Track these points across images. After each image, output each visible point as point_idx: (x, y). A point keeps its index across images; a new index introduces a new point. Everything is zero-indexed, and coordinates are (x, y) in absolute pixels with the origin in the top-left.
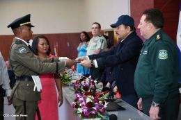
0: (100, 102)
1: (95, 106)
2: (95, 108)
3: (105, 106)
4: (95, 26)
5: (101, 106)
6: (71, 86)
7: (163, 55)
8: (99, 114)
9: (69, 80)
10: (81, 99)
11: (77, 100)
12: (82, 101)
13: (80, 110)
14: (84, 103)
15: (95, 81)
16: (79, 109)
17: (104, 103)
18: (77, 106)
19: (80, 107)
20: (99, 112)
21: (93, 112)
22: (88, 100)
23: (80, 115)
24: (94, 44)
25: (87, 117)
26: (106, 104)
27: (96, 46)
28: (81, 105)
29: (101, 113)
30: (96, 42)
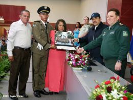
0: (83, 59)
2: (79, 62)
3: (86, 62)
5: (83, 62)
8: (82, 66)
10: (72, 56)
12: (72, 58)
13: (71, 62)
17: (85, 60)
18: (69, 60)
21: (78, 64)
22: (76, 57)
23: (71, 65)
25: (74, 66)
29: (83, 65)
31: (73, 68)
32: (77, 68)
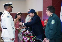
9: (20, 31)
10: (25, 39)
14: (26, 40)
15: (30, 32)
26: (34, 41)
28: (25, 41)
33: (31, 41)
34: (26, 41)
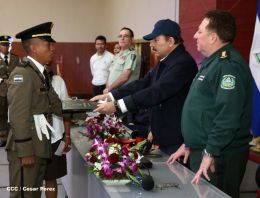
0: (130, 154)
1: (122, 160)
2: (121, 164)
3: (138, 161)
4: (124, 32)
5: (131, 161)
6: (82, 126)
7: (228, 83)
8: (128, 174)
10: (100, 148)
11: (93, 149)
12: (101, 152)
13: (98, 166)
14: (104, 155)
16: (96, 164)
17: (136, 157)
18: (94, 160)
19: (99, 162)
20: (128, 170)
21: (119, 170)
22: (112, 150)
23: (97, 174)
24: (122, 62)
25: (108, 177)
26: (139, 158)
27: (124, 64)
28: (99, 158)
29: (131, 173)
30: (124, 58)
31: (106, 182)
32: (116, 181)
33: (125, 157)
34: (103, 158)
